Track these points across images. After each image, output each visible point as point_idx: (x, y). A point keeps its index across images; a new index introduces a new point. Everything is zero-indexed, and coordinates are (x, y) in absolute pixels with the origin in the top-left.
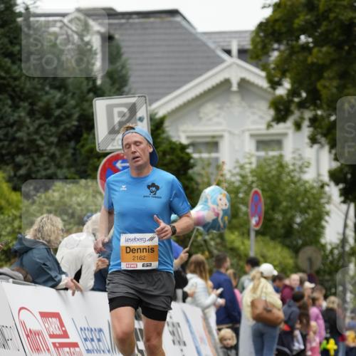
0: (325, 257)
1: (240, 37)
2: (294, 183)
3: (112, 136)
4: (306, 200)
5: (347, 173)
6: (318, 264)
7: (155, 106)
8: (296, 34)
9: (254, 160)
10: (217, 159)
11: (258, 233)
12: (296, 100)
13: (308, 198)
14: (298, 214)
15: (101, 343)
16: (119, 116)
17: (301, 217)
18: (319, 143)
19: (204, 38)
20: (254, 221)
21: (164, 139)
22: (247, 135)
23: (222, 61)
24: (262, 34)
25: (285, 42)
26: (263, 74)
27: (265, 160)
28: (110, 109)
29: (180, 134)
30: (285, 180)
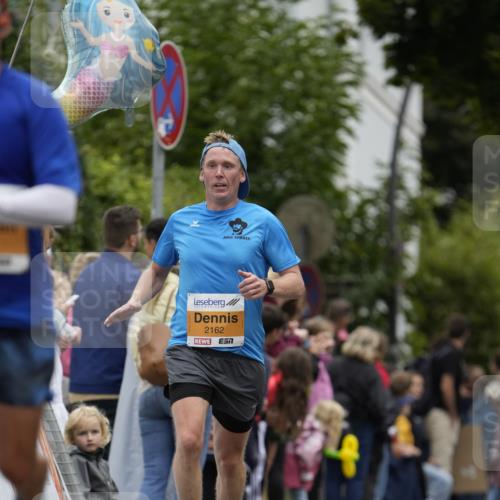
0: (344, 225)
2: (269, 28)
4: (299, 75)
5: (404, 6)
6: (326, 243)
11: (172, 158)
13: (305, 69)
14: (277, 110)
17: (283, 118)
20: (162, 128)
30: (244, 20)
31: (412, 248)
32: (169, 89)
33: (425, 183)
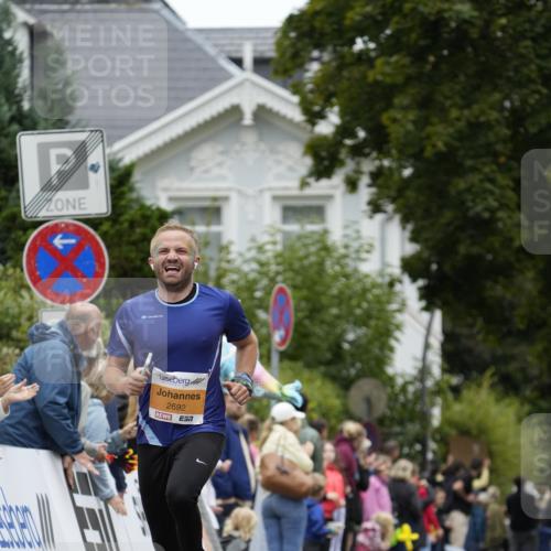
0: (393, 398)
1: (257, 38)
2: (347, 276)
3: (47, 195)
4: (365, 305)
5: (428, 264)
6: (381, 408)
7: (117, 146)
8: (349, 35)
9: (279, 238)
10: (218, 235)
11: (284, 356)
12: (348, 142)
13: (368, 302)
14: (349, 327)
15: (26, 531)
16: (58, 163)
17: (355, 331)
18: (385, 212)
19: (199, 39)
20: (277, 336)
21: (132, 200)
22: (267, 196)
23: (228, 76)
24: (293, 35)
25: (330, 48)
26: (296, 99)
27: (300, 237)
28: (43, 151)
29: (158, 193)
30: (330, 271)
31: (436, 412)
32: (282, 313)
33: (444, 371)
